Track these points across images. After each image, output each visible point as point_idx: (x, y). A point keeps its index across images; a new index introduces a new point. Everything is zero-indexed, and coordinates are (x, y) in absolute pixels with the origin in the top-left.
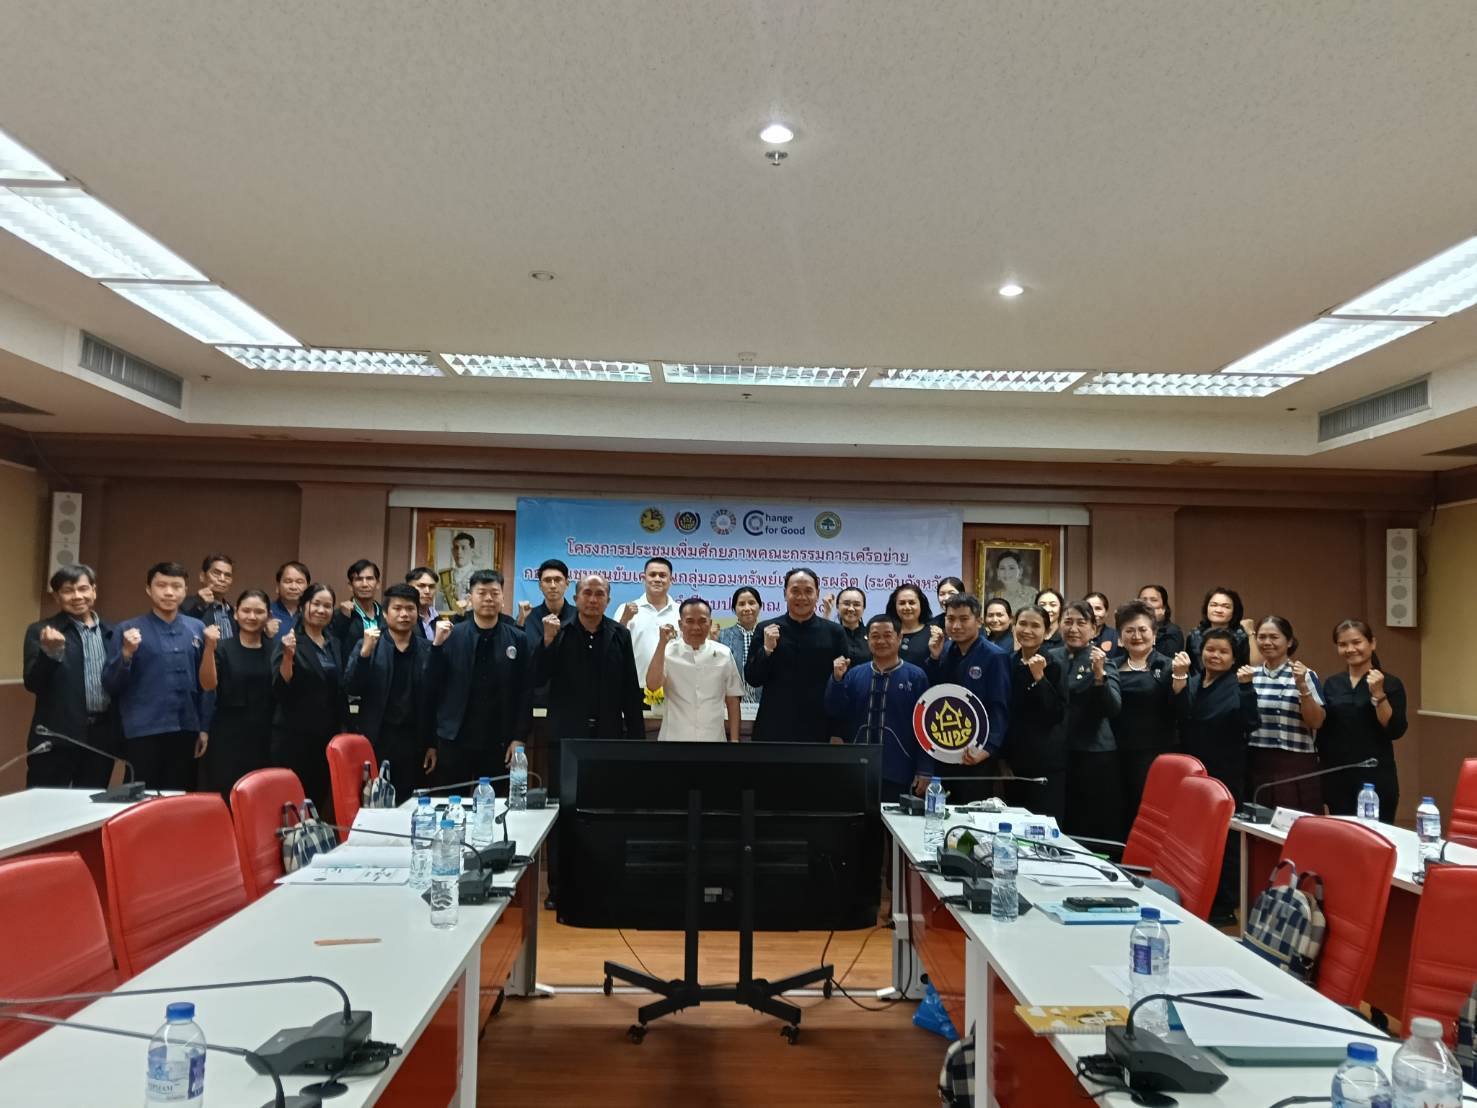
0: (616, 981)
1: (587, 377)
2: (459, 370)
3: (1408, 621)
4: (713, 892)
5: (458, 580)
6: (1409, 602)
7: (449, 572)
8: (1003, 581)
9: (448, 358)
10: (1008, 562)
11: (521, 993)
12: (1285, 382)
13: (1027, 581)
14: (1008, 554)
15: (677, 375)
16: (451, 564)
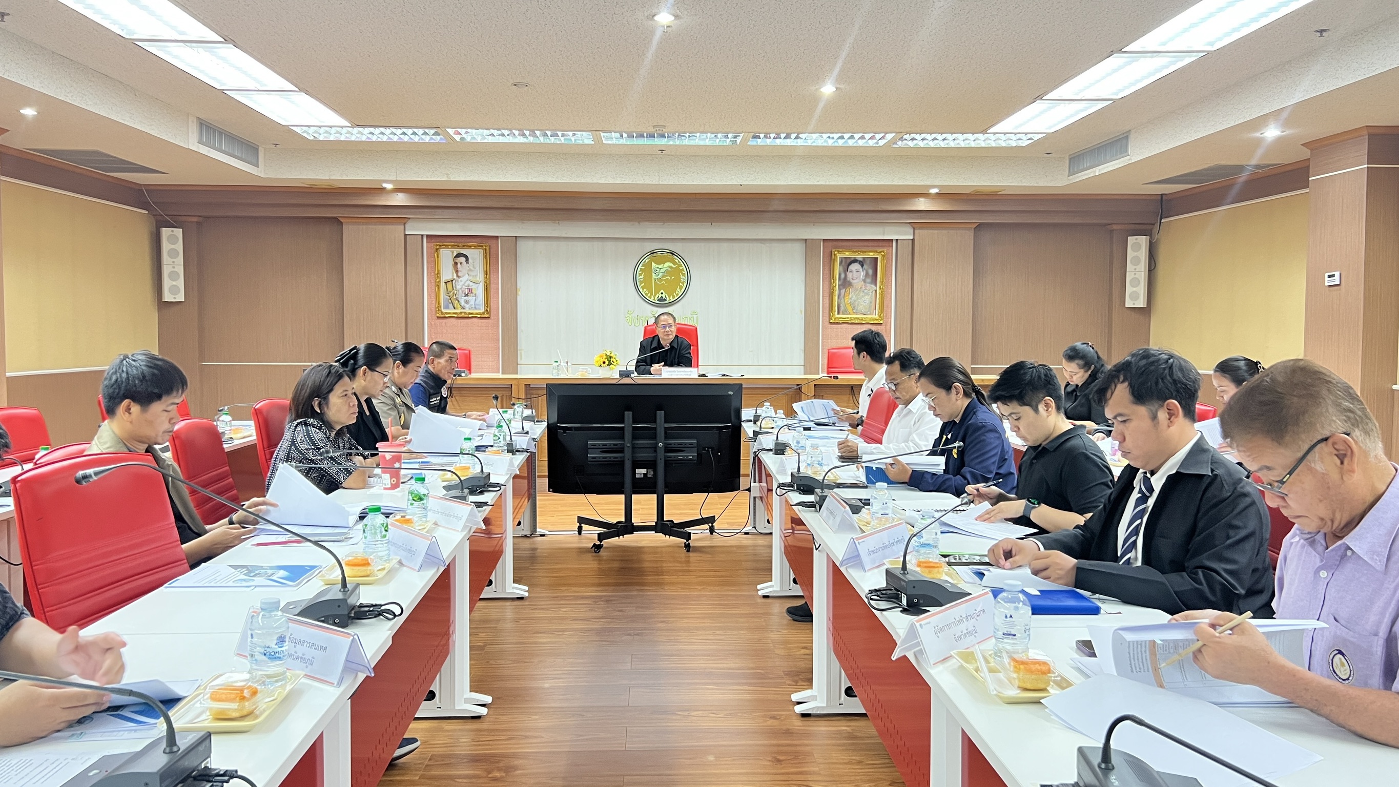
0: (584, 527)
1: (547, 141)
2: (457, 138)
3: (1141, 303)
4: (640, 472)
5: (459, 287)
6: (1142, 290)
7: (452, 281)
8: (851, 281)
9: (451, 131)
10: (855, 267)
11: (528, 534)
12: (1037, 137)
13: (869, 280)
14: (855, 261)
15: (611, 139)
16: (453, 276)
